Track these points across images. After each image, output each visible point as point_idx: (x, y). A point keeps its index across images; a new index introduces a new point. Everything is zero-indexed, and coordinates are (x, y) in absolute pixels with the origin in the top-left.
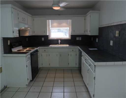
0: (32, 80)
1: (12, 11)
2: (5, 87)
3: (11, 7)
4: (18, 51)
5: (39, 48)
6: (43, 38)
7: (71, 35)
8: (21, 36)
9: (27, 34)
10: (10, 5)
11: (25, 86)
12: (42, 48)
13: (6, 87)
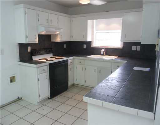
0: (50, 97)
1: (26, 12)
2: (19, 99)
3: (24, 7)
4: (40, 60)
5: (74, 58)
6: (85, 45)
7: (124, 43)
8: (52, 42)
9: (58, 40)
10: (22, 5)
11: (36, 104)
12: (78, 59)
13: (21, 99)
